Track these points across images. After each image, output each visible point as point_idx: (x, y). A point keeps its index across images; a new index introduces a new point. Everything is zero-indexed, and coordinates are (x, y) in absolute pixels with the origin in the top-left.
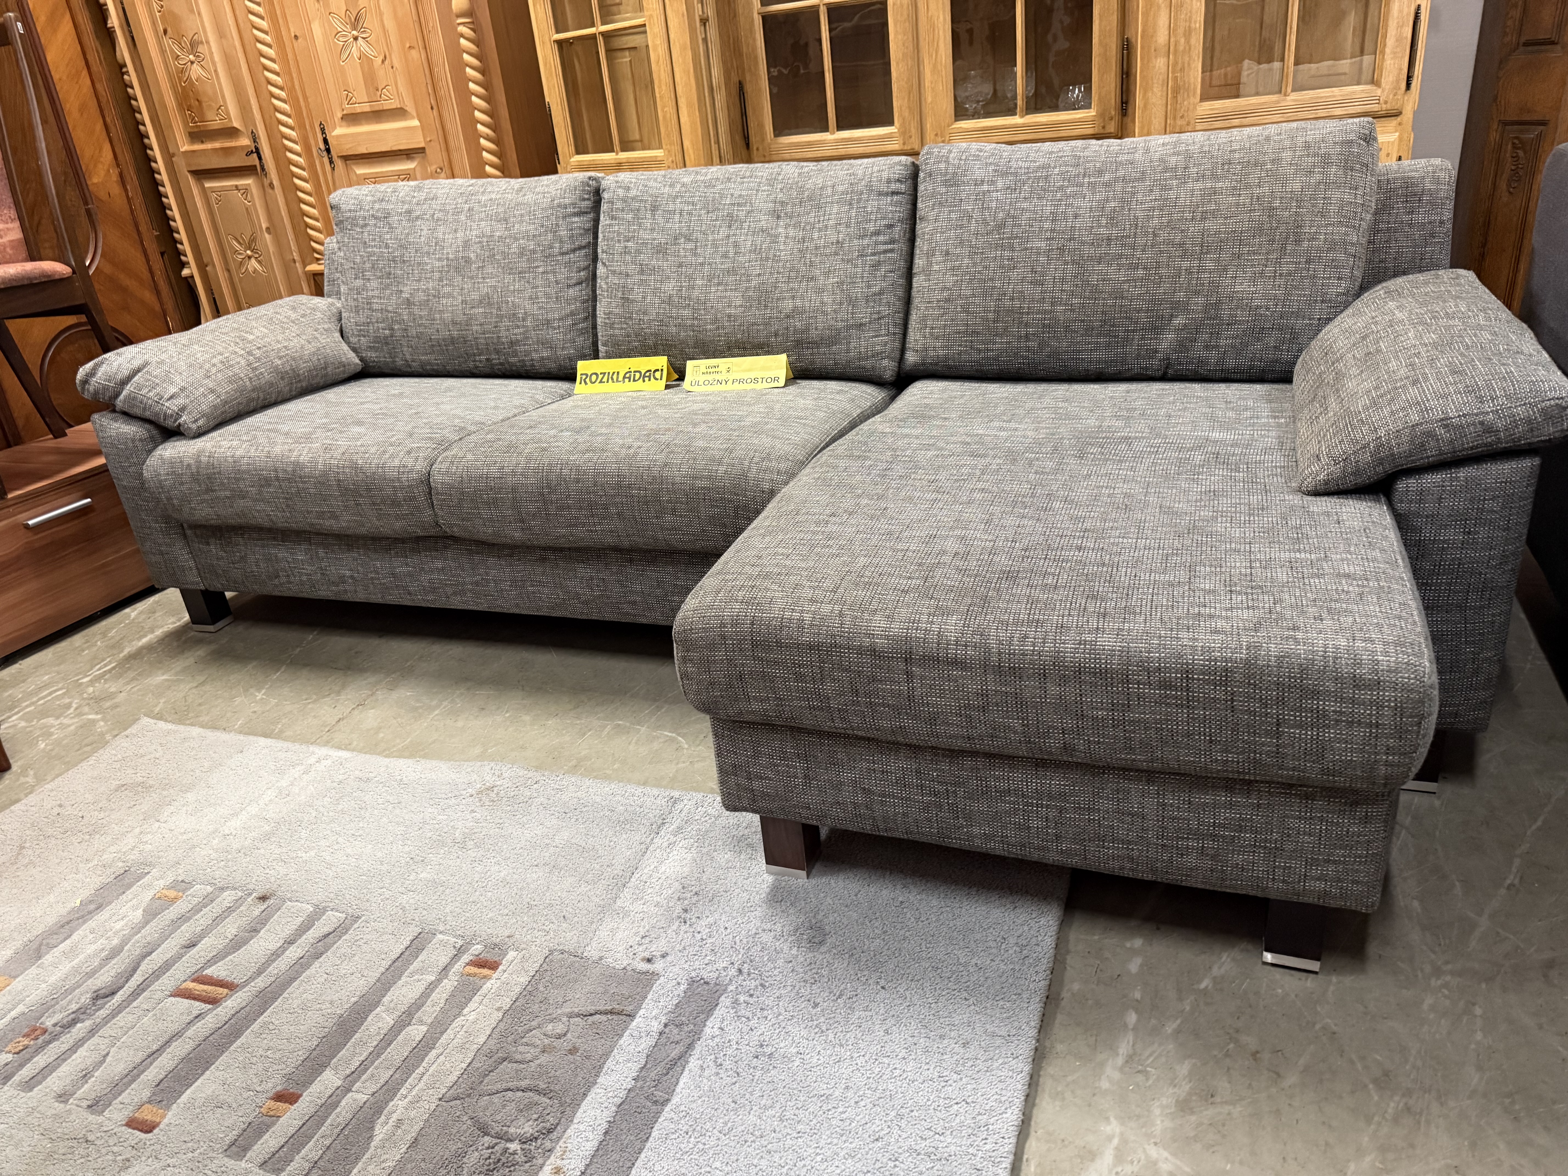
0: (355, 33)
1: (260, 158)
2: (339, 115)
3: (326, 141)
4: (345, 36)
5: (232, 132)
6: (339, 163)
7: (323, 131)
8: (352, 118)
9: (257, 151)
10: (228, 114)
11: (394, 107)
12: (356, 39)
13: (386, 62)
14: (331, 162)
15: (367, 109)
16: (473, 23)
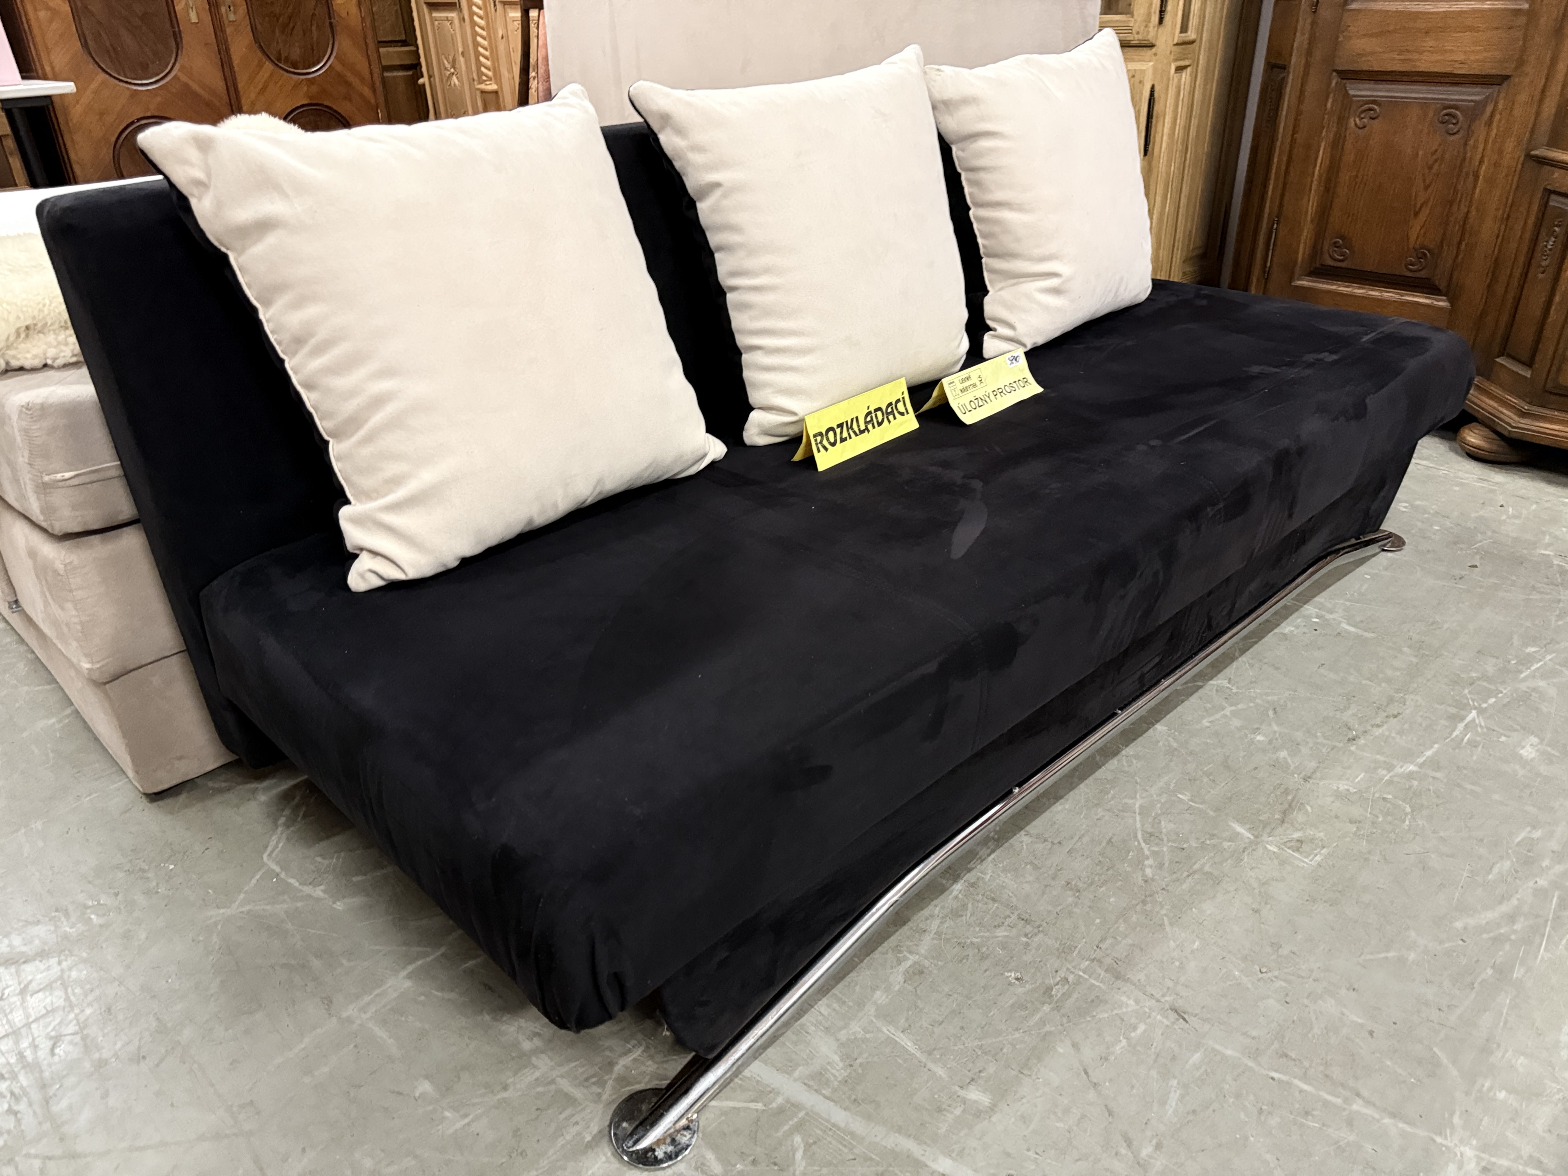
6: (499, 6)
14: (495, 5)
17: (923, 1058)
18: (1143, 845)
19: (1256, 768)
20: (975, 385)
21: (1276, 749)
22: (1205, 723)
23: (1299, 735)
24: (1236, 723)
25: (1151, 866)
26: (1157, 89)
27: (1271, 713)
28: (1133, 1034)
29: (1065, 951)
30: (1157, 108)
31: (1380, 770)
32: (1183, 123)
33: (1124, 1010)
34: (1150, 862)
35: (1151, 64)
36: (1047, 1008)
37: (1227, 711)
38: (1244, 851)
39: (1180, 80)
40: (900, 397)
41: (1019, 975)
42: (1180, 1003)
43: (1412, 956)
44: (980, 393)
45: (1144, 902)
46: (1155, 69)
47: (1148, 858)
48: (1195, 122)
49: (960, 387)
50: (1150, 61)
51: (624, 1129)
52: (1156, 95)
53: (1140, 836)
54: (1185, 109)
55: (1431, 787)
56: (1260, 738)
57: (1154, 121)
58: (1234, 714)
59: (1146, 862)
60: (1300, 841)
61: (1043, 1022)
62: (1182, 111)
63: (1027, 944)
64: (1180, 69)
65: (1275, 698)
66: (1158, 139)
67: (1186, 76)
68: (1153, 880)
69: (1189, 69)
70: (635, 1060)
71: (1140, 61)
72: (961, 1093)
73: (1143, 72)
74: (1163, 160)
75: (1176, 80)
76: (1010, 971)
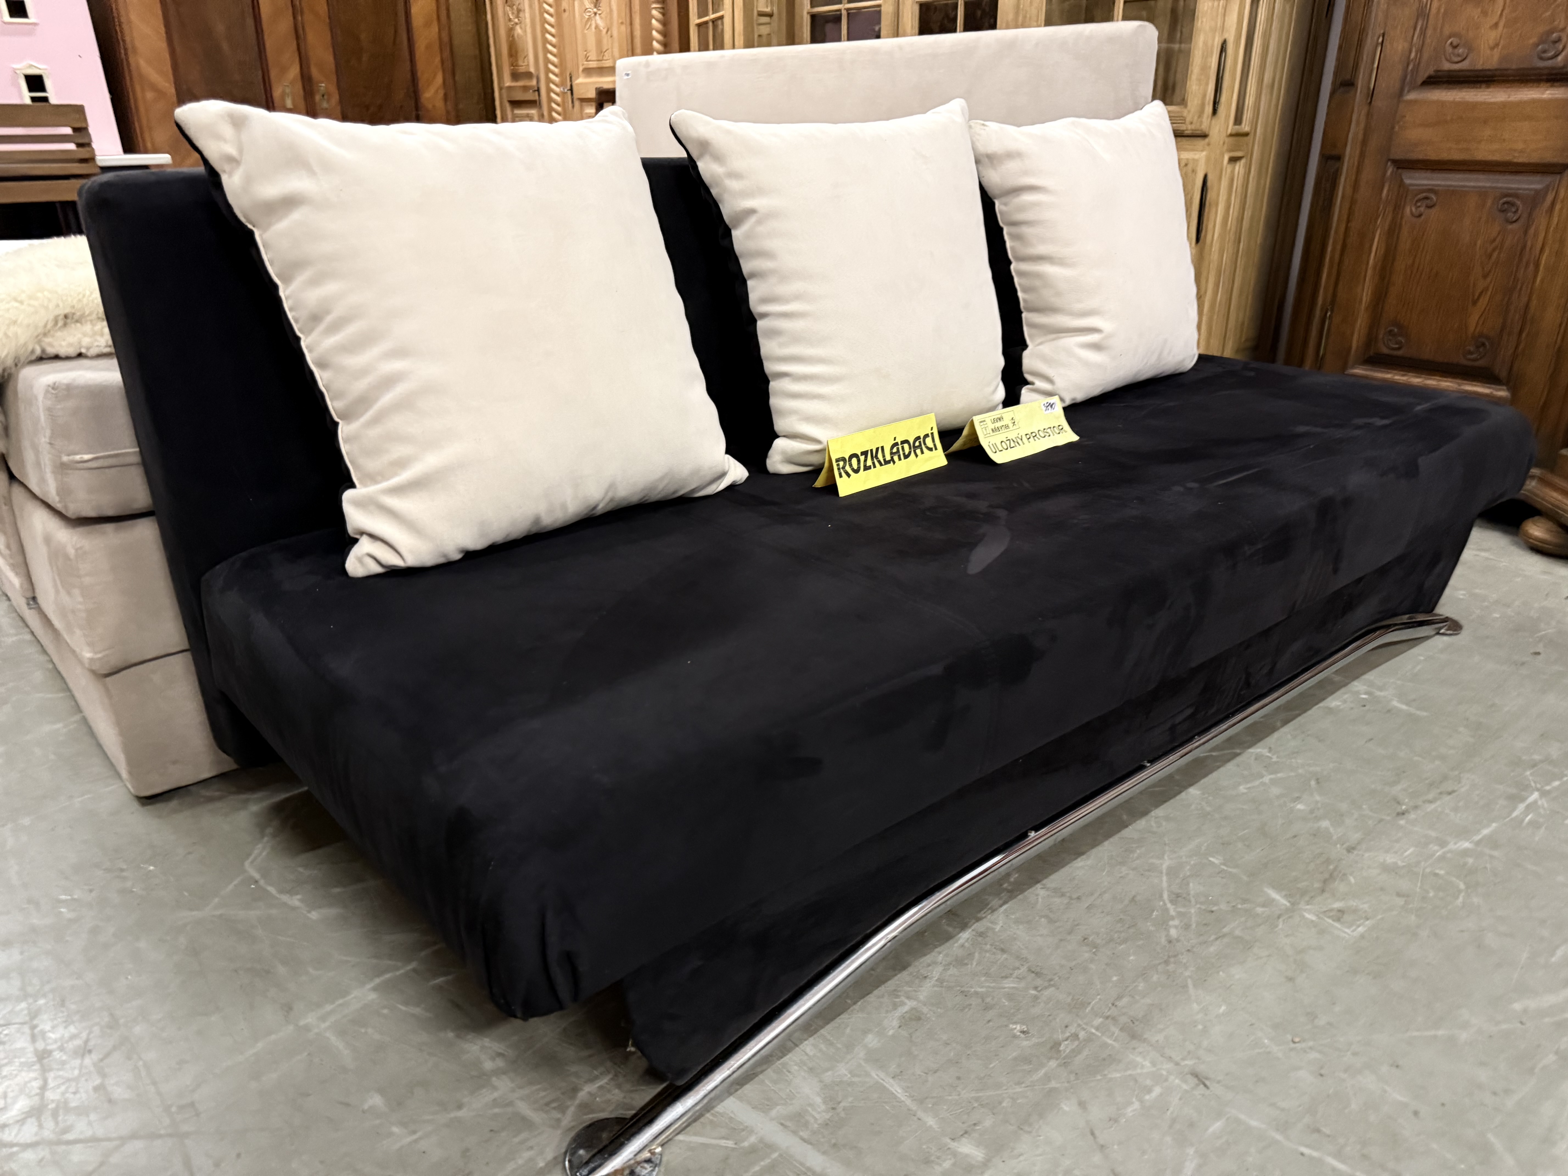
0: (595, 10)
1: (539, 95)
2: (581, 69)
3: (571, 86)
4: (590, 12)
5: (529, 75)
6: (577, 103)
7: (571, 81)
8: (588, 71)
9: (538, 90)
10: (528, 62)
11: (607, 65)
12: (595, 14)
13: (609, 32)
14: (573, 102)
15: (595, 66)
16: (663, 8)
17: (913, 1106)
18: (1169, 905)
19: (1295, 836)
20: (1007, 427)
21: (1318, 819)
22: (1242, 789)
23: (1344, 806)
24: (1275, 791)
25: (1176, 927)
26: (1210, 177)
27: (1313, 783)
28: (1147, 1097)
29: (1077, 1006)
30: (1211, 196)
31: (1431, 846)
32: (1236, 214)
33: (1139, 1071)
34: (1176, 922)
35: (1204, 153)
36: (1053, 1064)
37: (1267, 779)
38: (1279, 917)
39: (1233, 172)
40: (929, 432)
41: (1024, 1028)
42: (1202, 1068)
43: (1464, 1036)
44: (1012, 435)
45: (1167, 962)
46: (1208, 159)
47: (1173, 918)
48: (1248, 214)
49: (992, 426)
50: (1202, 151)
51: (581, 1156)
52: (1209, 183)
53: (1165, 896)
54: (1238, 200)
55: (1488, 866)
56: (1300, 807)
57: (1207, 210)
58: (1273, 782)
59: (1171, 923)
60: (1341, 911)
61: (1048, 1078)
62: (1235, 201)
63: (1036, 998)
64: (1233, 160)
65: (1318, 769)
66: (1210, 226)
67: (1239, 167)
68: (1178, 940)
69: (1243, 161)
70: (601, 1087)
71: (1193, 150)
72: (953, 1145)
73: (1196, 161)
74: (1216, 248)
75: (1229, 170)
76: (1015, 1023)
